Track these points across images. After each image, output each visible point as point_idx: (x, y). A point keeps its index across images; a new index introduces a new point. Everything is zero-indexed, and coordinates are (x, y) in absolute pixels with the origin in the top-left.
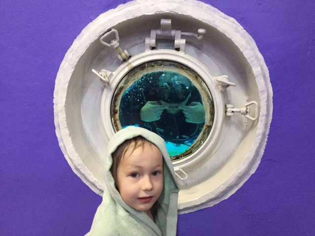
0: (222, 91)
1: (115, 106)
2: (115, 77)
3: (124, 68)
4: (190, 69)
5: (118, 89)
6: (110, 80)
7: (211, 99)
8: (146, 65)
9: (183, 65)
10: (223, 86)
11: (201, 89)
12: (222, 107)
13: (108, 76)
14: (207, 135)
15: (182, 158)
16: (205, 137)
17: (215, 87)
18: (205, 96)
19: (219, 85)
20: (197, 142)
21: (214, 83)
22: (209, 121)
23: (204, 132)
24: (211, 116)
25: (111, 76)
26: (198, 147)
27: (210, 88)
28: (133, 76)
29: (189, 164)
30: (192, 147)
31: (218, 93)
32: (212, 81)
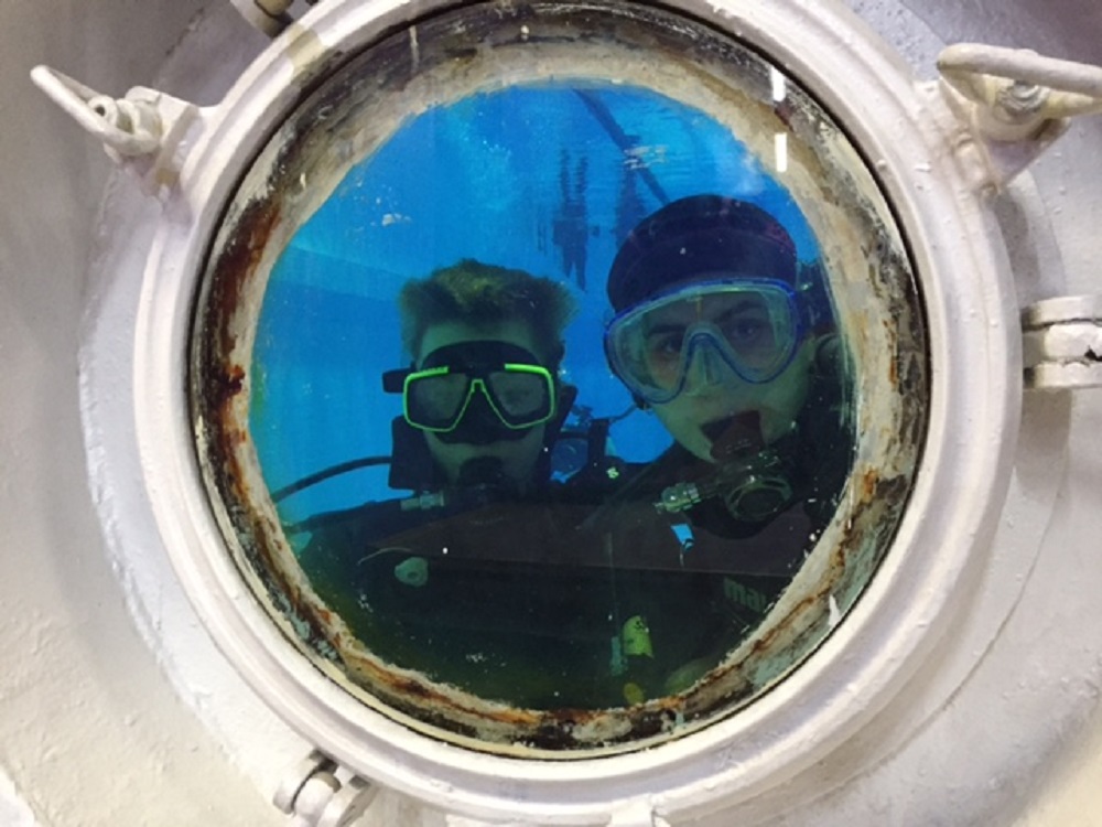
0: (990, 184)
1: (226, 344)
2: (214, 141)
3: (272, 68)
4: (723, 39)
5: (236, 219)
6: (184, 159)
7: (895, 260)
8: (414, 43)
9: (672, 16)
10: (998, 145)
11: (816, 196)
12: (993, 322)
13: (167, 131)
14: (871, 554)
15: (679, 731)
16: (861, 568)
17: (935, 163)
18: (847, 250)
19: (964, 143)
20: (796, 609)
21: (922, 127)
22: (887, 437)
23: (848, 532)
24: (907, 402)
25: (190, 132)
26: (799, 648)
27: (893, 168)
28: (343, 130)
29: (728, 784)
30: (759, 645)
31: (957, 208)
32: (903, 111)
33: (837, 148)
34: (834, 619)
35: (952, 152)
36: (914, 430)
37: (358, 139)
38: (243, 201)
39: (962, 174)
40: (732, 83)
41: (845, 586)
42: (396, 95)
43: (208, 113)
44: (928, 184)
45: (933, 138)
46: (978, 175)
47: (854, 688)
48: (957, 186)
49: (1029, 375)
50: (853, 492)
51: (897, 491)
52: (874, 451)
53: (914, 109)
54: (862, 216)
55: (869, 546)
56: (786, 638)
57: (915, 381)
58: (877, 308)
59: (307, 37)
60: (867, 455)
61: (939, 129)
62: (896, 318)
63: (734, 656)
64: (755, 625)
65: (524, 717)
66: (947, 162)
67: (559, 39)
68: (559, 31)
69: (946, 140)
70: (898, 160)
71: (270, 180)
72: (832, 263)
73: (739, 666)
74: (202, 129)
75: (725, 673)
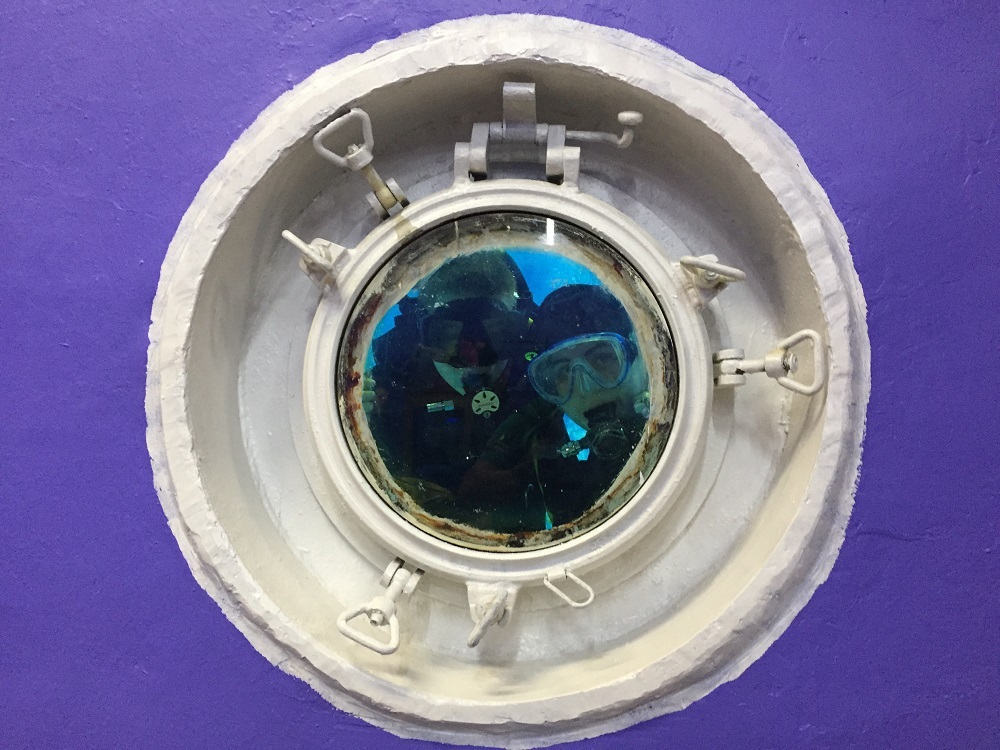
0: (700, 305)
1: (352, 361)
2: (355, 266)
3: (386, 235)
4: (595, 239)
5: (364, 302)
6: (339, 273)
7: (665, 333)
8: (457, 228)
9: (573, 227)
10: (702, 290)
11: (632, 304)
12: (702, 358)
13: (334, 261)
14: (656, 453)
15: (575, 534)
16: (652, 460)
17: (679, 294)
18: (645, 327)
19: (690, 288)
20: (624, 481)
21: (674, 280)
22: (661, 407)
23: (646, 446)
24: (669, 391)
25: (343, 261)
26: (627, 496)
27: (663, 295)
28: (415, 263)
29: (598, 555)
30: (609, 497)
31: (687, 312)
32: (667, 274)
33: (641, 286)
34: (641, 482)
35: (686, 291)
36: (672, 402)
37: (423, 268)
38: (368, 294)
39: (689, 300)
40: (596, 255)
41: (646, 467)
42: (443, 249)
43: (352, 252)
44: (676, 303)
45: (678, 286)
46: (695, 300)
47: (650, 510)
48: (688, 305)
49: (716, 381)
50: (648, 429)
51: (665, 429)
52: (656, 413)
53: (671, 274)
54: (652, 314)
55: (655, 450)
56: (621, 493)
57: (673, 383)
58: (657, 352)
59: (405, 221)
60: (654, 414)
61: (681, 282)
62: (665, 356)
63: (598, 503)
64: (606, 490)
65: (501, 537)
66: (683, 295)
67: (521, 230)
68: (521, 227)
69: (683, 286)
70: (666, 294)
71: (383, 285)
72: (639, 332)
73: (601, 507)
74: (349, 260)
75: (594, 510)
